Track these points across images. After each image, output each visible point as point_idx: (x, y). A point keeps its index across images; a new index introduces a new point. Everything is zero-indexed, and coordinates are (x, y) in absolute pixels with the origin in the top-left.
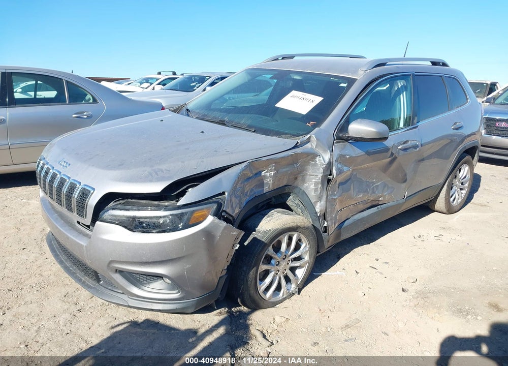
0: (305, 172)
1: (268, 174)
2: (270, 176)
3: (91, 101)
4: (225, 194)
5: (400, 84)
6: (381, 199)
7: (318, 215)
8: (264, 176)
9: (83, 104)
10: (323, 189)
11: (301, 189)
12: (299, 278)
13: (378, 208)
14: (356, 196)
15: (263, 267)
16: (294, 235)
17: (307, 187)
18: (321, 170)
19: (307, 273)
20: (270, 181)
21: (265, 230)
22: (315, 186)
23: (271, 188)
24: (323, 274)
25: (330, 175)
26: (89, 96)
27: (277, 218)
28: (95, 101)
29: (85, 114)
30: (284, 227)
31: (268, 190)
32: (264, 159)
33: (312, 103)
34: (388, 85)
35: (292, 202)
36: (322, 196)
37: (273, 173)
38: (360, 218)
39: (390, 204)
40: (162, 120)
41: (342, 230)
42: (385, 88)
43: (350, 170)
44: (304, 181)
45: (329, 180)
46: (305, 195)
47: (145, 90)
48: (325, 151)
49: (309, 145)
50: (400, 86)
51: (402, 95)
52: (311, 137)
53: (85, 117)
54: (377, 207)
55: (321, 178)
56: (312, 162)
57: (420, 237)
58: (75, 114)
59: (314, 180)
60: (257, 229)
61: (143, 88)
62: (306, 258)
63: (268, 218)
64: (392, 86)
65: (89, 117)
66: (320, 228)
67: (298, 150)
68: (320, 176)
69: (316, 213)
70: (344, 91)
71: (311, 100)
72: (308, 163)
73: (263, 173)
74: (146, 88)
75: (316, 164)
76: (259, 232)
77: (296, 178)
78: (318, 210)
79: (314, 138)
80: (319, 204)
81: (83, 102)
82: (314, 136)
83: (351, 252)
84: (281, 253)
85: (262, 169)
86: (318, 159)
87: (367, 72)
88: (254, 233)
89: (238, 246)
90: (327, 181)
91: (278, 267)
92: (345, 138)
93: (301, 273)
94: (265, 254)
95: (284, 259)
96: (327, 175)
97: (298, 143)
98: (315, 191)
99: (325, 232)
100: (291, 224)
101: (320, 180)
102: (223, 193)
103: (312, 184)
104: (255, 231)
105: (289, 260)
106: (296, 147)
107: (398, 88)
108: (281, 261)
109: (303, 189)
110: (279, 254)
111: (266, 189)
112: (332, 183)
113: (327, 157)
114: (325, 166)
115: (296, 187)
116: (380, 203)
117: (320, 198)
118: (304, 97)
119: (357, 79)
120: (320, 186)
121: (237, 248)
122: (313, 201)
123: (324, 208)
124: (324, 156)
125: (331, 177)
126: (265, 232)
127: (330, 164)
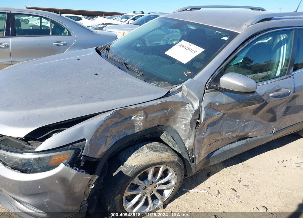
0: (176, 115)
1: (138, 119)
2: (140, 120)
3: (67, 34)
4: (86, 141)
5: (283, 37)
6: (250, 134)
7: (187, 149)
8: (134, 120)
9: (63, 36)
10: (192, 129)
11: (172, 128)
12: (166, 197)
13: (247, 141)
14: (225, 134)
15: (128, 193)
16: (160, 167)
17: (178, 127)
18: (191, 115)
19: (173, 193)
20: (140, 124)
21: (130, 166)
22: (184, 127)
23: (142, 129)
24: (190, 190)
25: (199, 119)
26: (66, 31)
27: (144, 155)
28: (69, 34)
29: (62, 43)
30: (149, 163)
31: (138, 131)
32: (132, 107)
33: (193, 54)
34: (271, 38)
35: (165, 137)
36: (191, 135)
37: (142, 118)
38: (229, 148)
39: (258, 138)
40: (78, 59)
41: (210, 159)
42: (267, 41)
43: (220, 114)
44: (175, 122)
45: (198, 123)
46: (176, 133)
47: (123, 24)
48: (195, 99)
49: (180, 94)
50: (282, 39)
51: (283, 46)
52: (183, 87)
53: (62, 45)
54: (245, 140)
55: (190, 121)
56: (182, 108)
57: (283, 162)
58: (55, 43)
59: (184, 123)
60: (125, 163)
61: (122, 22)
62: (173, 182)
63: (137, 154)
64: (274, 39)
65: (65, 45)
66: (188, 159)
67: (168, 99)
68: (189, 119)
69: (186, 148)
70: (224, 44)
71: (194, 51)
72: (178, 109)
73: (133, 118)
74: (124, 22)
75: (186, 110)
76: (126, 167)
77: (168, 120)
78: (187, 146)
79: (185, 88)
80: (188, 141)
81: (63, 34)
82: (185, 86)
83: (221, 171)
84: (148, 181)
85: (131, 115)
86: (187, 106)
87: (250, 26)
88: (121, 166)
89: (94, 186)
90: (196, 123)
91: (145, 191)
92: (216, 88)
93: (167, 193)
94: (130, 183)
95: (151, 184)
96: (197, 119)
97: (169, 92)
98: (185, 131)
99: (193, 162)
100: (156, 161)
101: (189, 123)
102: (84, 140)
103: (182, 125)
104: (123, 165)
105: (157, 185)
106: (167, 95)
107: (280, 41)
108: (148, 186)
109: (174, 128)
110: (146, 182)
111: (137, 130)
112: (200, 126)
113: (196, 105)
114: (193, 112)
115: (168, 126)
116: (249, 136)
117: (189, 137)
118: (189, 47)
119: (238, 34)
120: (189, 127)
121: (93, 187)
122: (183, 138)
123: (192, 144)
124: (194, 103)
125: (199, 121)
126: (130, 168)
127: (199, 111)
